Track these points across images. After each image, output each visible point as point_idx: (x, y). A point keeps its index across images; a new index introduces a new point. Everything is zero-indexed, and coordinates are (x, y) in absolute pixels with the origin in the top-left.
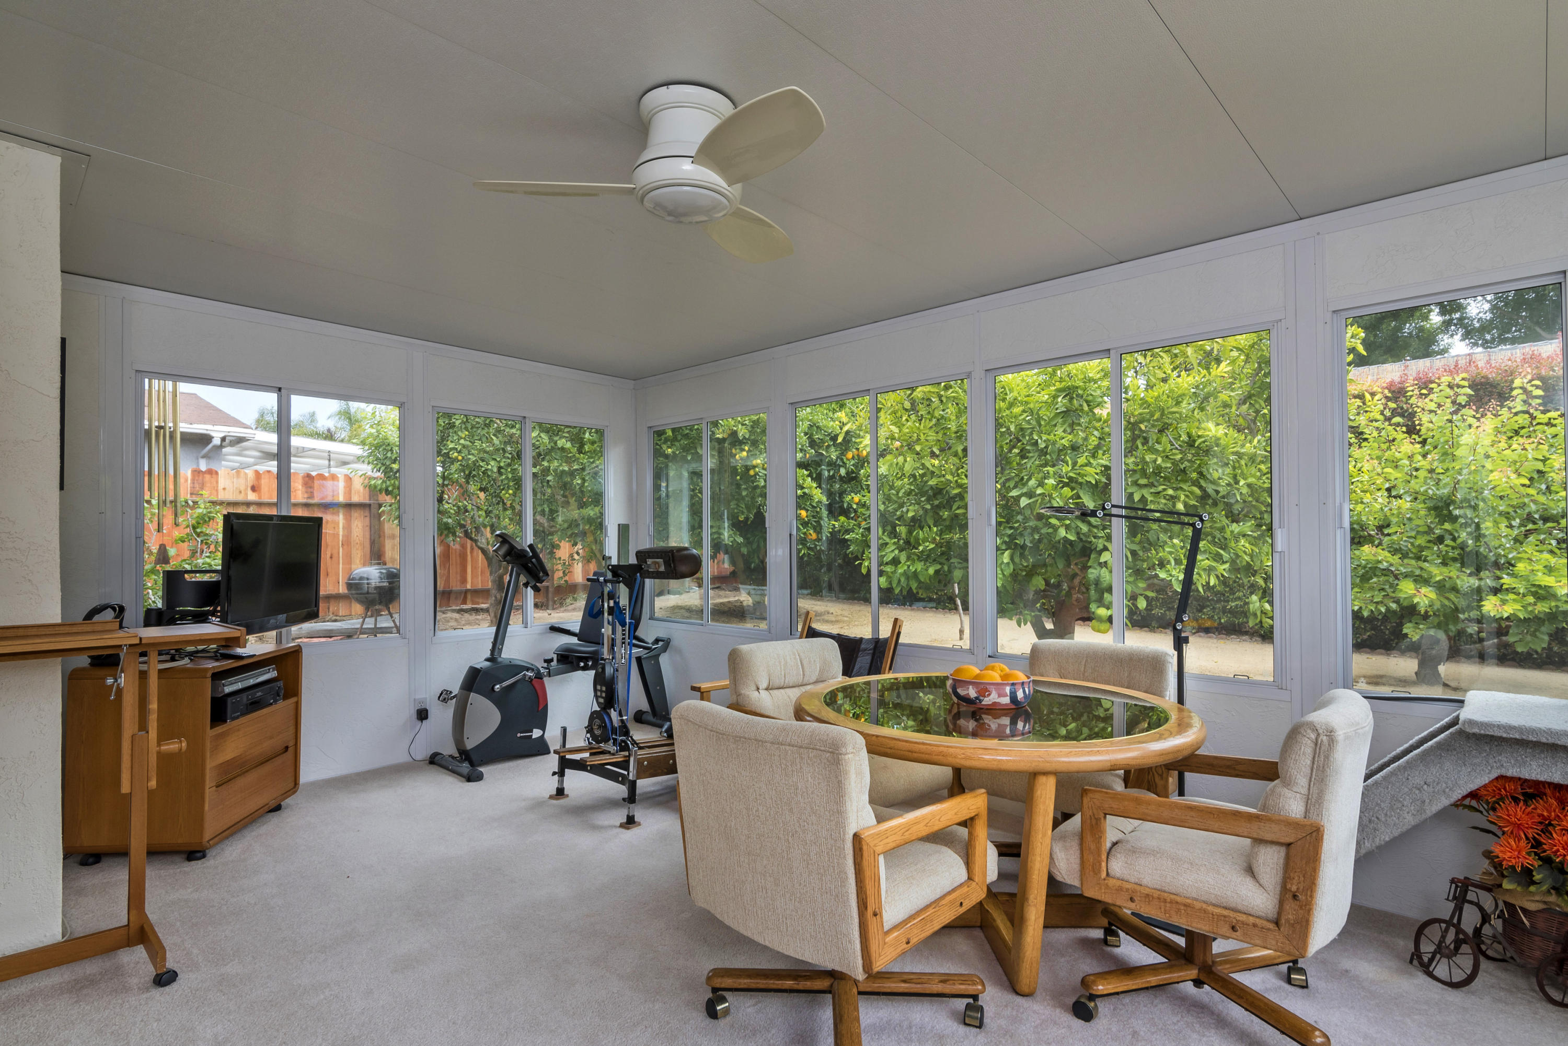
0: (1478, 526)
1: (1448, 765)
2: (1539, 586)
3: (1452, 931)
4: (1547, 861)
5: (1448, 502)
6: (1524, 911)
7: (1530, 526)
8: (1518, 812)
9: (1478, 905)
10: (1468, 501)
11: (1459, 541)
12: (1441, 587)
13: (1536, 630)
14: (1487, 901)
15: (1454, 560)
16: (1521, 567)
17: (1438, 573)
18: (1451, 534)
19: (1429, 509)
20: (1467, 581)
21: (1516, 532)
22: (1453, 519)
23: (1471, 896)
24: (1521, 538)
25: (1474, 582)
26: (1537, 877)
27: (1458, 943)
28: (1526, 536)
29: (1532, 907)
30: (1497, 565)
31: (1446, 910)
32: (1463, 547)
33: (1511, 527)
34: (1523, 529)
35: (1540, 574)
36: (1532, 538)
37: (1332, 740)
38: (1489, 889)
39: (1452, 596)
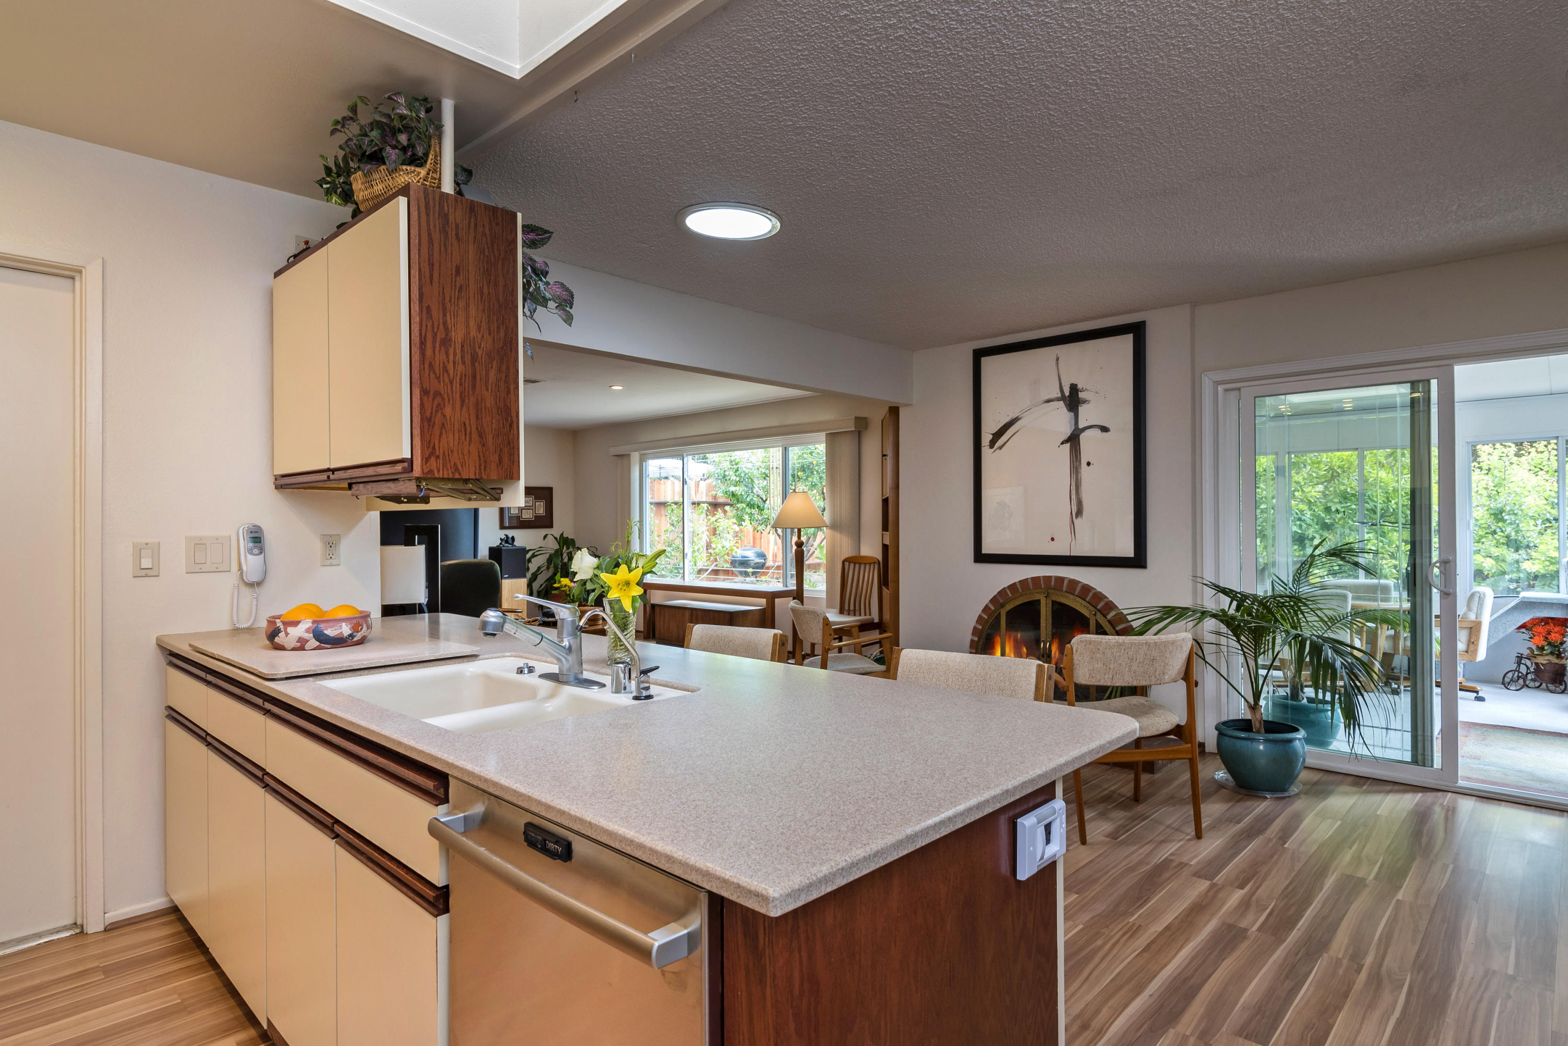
0: (1518, 525)
1: (1515, 614)
2: (1552, 558)
3: (1517, 673)
4: (1549, 644)
5: (1501, 511)
6: (1542, 664)
7: (1548, 525)
8: (1539, 629)
9: (1525, 665)
10: (1513, 511)
11: (1506, 533)
12: (1497, 559)
13: (1550, 583)
14: (1528, 663)
15: (1503, 544)
16: (1542, 548)
17: (1495, 552)
18: (1500, 529)
19: (1491, 514)
20: (1511, 556)
21: (1539, 527)
22: (1504, 521)
23: (1523, 662)
24: (1542, 531)
25: (1515, 556)
26: (1546, 648)
27: (1519, 677)
28: (1546, 530)
29: (1545, 662)
30: (1528, 547)
31: (1514, 667)
32: (1508, 537)
33: (1536, 525)
34: (1544, 526)
35: (1551, 551)
36: (1549, 531)
37: (1484, 596)
38: (1529, 659)
39: (1503, 565)
